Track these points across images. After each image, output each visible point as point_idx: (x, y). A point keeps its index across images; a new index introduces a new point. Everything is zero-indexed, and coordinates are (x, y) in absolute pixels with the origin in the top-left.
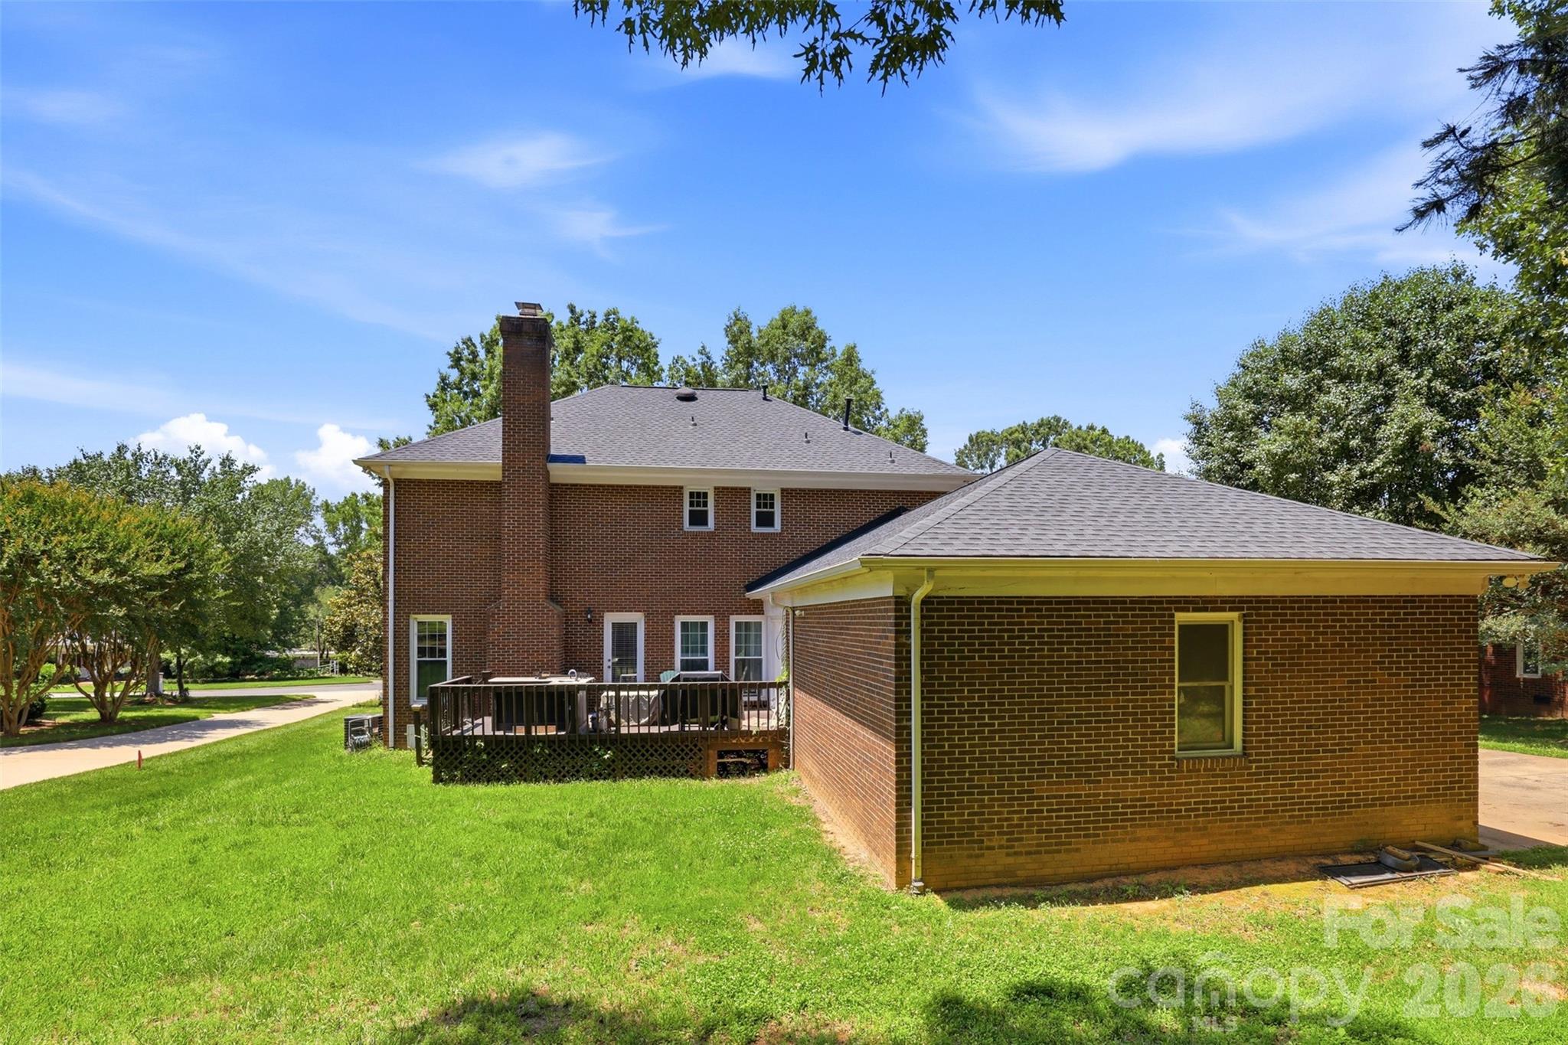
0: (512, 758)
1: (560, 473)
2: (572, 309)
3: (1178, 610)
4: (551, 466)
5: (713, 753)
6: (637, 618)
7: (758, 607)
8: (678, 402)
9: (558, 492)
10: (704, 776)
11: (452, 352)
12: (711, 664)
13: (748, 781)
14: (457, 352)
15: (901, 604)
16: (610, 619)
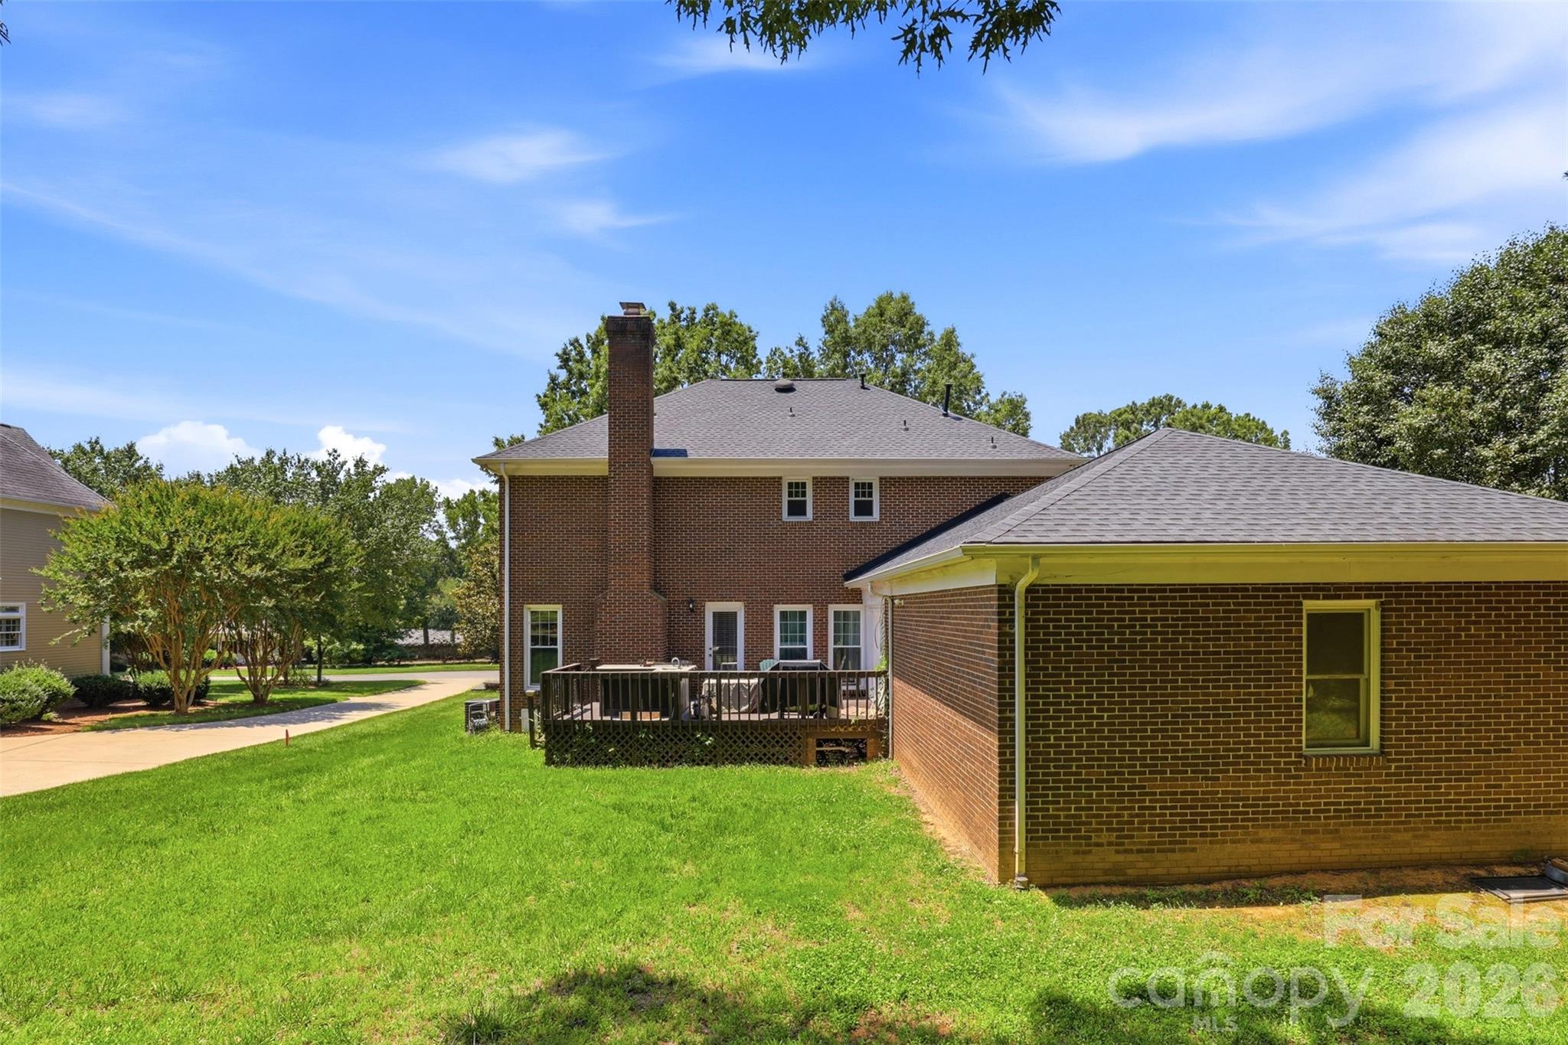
0: (619, 742)
1: (663, 467)
2: (673, 306)
3: (1306, 597)
4: (654, 460)
5: (812, 741)
6: (737, 607)
7: (856, 596)
8: (777, 394)
9: (660, 485)
10: (803, 763)
11: (560, 352)
12: (810, 653)
13: (847, 770)
14: (565, 352)
15: (1005, 592)
16: (712, 608)
